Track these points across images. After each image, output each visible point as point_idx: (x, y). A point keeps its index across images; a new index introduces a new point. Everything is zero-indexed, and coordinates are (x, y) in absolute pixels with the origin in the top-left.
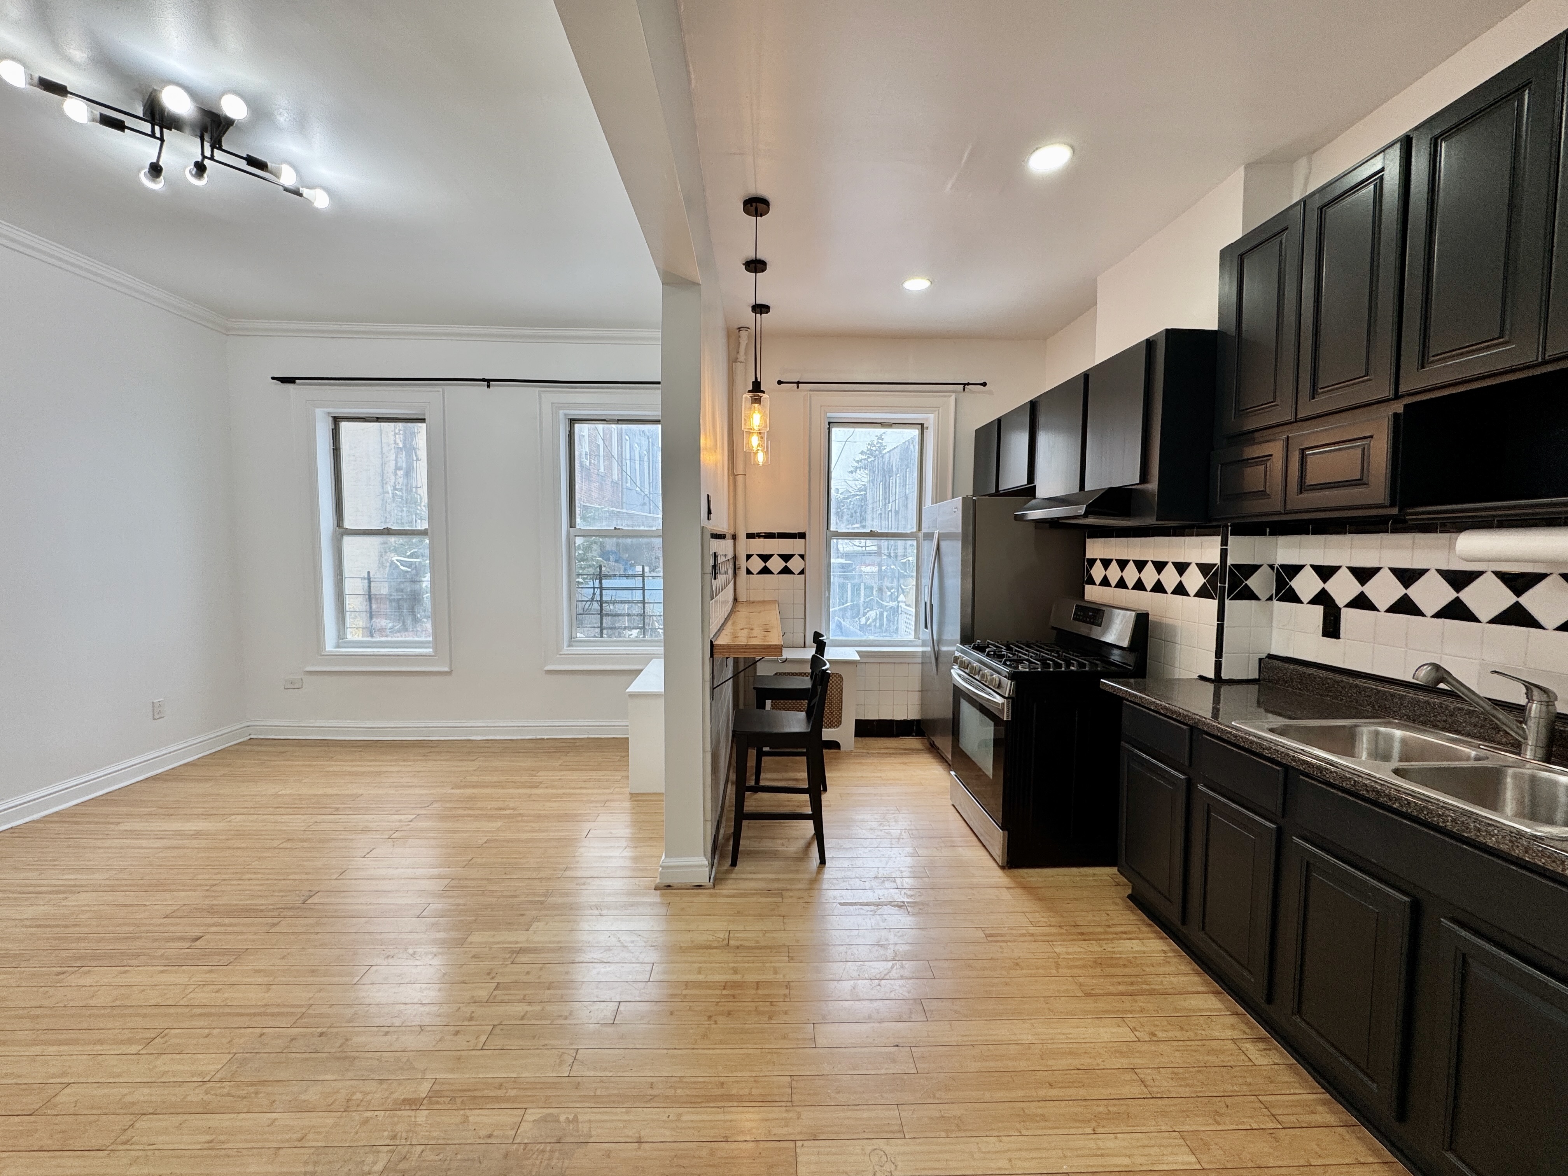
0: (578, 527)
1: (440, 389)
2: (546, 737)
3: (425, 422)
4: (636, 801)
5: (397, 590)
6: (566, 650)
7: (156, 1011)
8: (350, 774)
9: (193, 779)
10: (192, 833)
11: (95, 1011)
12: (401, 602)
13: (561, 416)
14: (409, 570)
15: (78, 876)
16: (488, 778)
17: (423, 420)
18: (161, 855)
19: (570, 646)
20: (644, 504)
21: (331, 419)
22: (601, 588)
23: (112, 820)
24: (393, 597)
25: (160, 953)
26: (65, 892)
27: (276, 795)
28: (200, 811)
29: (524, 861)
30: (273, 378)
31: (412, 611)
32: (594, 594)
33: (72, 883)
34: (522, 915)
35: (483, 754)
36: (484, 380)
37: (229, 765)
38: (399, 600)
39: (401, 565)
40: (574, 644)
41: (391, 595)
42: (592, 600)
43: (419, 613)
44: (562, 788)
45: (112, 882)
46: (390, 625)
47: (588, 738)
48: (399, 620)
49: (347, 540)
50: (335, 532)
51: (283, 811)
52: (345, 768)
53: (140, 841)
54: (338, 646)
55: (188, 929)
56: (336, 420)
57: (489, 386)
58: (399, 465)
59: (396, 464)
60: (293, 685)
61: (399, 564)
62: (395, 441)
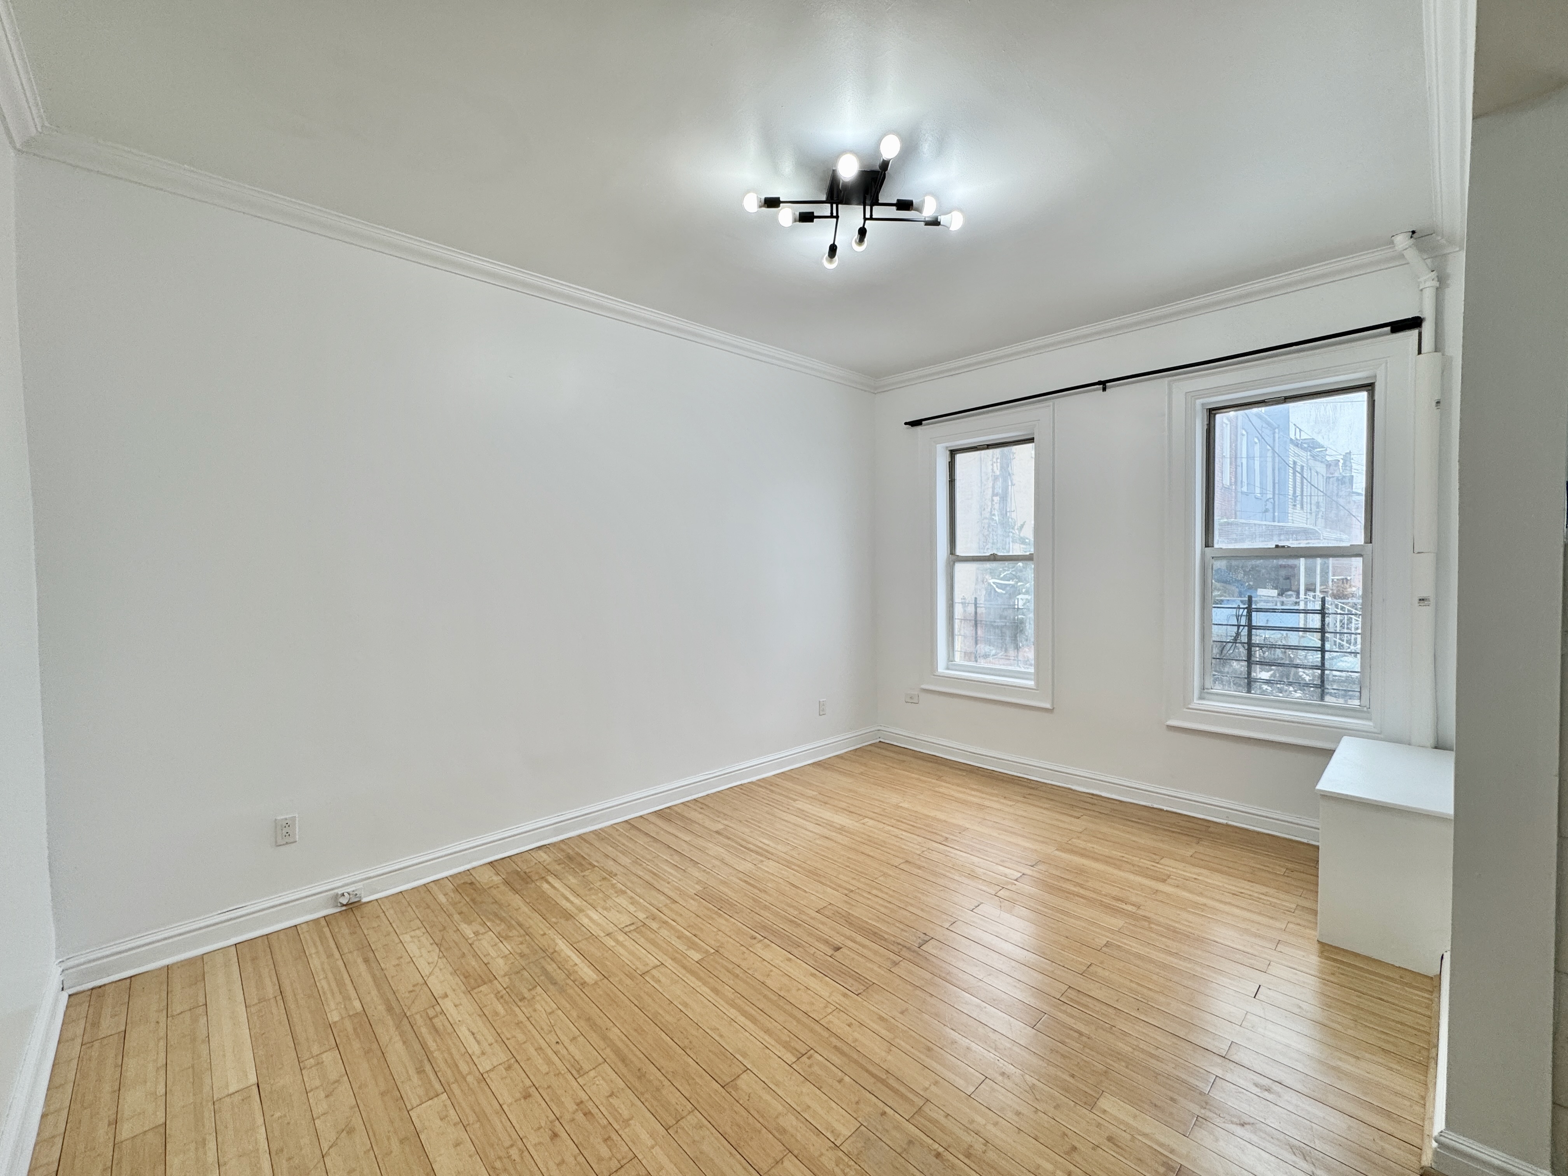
0: (1216, 546)
1: (1050, 403)
2: (1165, 808)
3: (1033, 442)
4: (1328, 958)
5: (1001, 617)
6: (1196, 703)
7: (805, 1019)
8: (957, 800)
9: (841, 772)
10: (838, 826)
11: (766, 992)
12: (1004, 630)
13: (1198, 407)
14: (1004, 592)
15: (771, 844)
16: (1098, 848)
17: (1031, 440)
18: (818, 842)
19: (1201, 698)
20: (1266, 511)
21: (948, 453)
22: (1250, 627)
23: (791, 796)
24: (996, 624)
25: (813, 950)
26: (761, 855)
27: (897, 807)
28: (844, 805)
29: (1162, 999)
30: (906, 424)
31: (1014, 639)
32: (1238, 634)
33: (765, 847)
34: (1172, 1099)
35: (1088, 812)
36: (1099, 383)
37: (865, 765)
38: (1002, 627)
39: (997, 587)
40: (1207, 696)
41: (995, 622)
42: (1235, 640)
43: (1021, 641)
44: (1201, 894)
45: (788, 858)
46: (993, 652)
47: (1227, 825)
48: (1002, 648)
49: (959, 567)
50: (948, 558)
51: (904, 826)
52: (952, 793)
53: (808, 823)
54: (948, 669)
55: (832, 933)
56: (953, 453)
57: (1104, 389)
58: (996, 491)
59: (993, 491)
60: (912, 700)
61: (995, 586)
62: (993, 470)
